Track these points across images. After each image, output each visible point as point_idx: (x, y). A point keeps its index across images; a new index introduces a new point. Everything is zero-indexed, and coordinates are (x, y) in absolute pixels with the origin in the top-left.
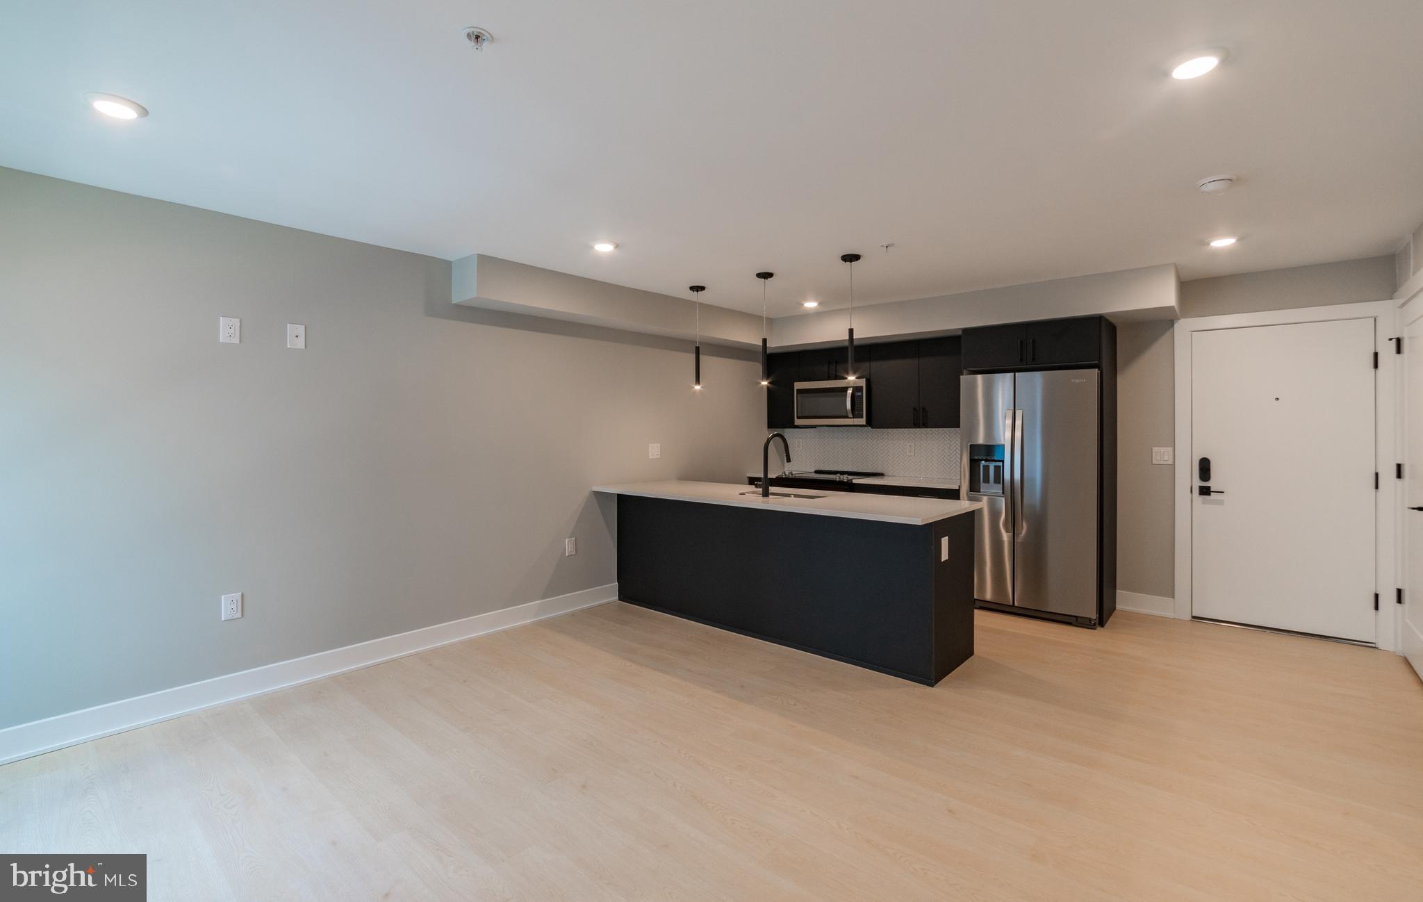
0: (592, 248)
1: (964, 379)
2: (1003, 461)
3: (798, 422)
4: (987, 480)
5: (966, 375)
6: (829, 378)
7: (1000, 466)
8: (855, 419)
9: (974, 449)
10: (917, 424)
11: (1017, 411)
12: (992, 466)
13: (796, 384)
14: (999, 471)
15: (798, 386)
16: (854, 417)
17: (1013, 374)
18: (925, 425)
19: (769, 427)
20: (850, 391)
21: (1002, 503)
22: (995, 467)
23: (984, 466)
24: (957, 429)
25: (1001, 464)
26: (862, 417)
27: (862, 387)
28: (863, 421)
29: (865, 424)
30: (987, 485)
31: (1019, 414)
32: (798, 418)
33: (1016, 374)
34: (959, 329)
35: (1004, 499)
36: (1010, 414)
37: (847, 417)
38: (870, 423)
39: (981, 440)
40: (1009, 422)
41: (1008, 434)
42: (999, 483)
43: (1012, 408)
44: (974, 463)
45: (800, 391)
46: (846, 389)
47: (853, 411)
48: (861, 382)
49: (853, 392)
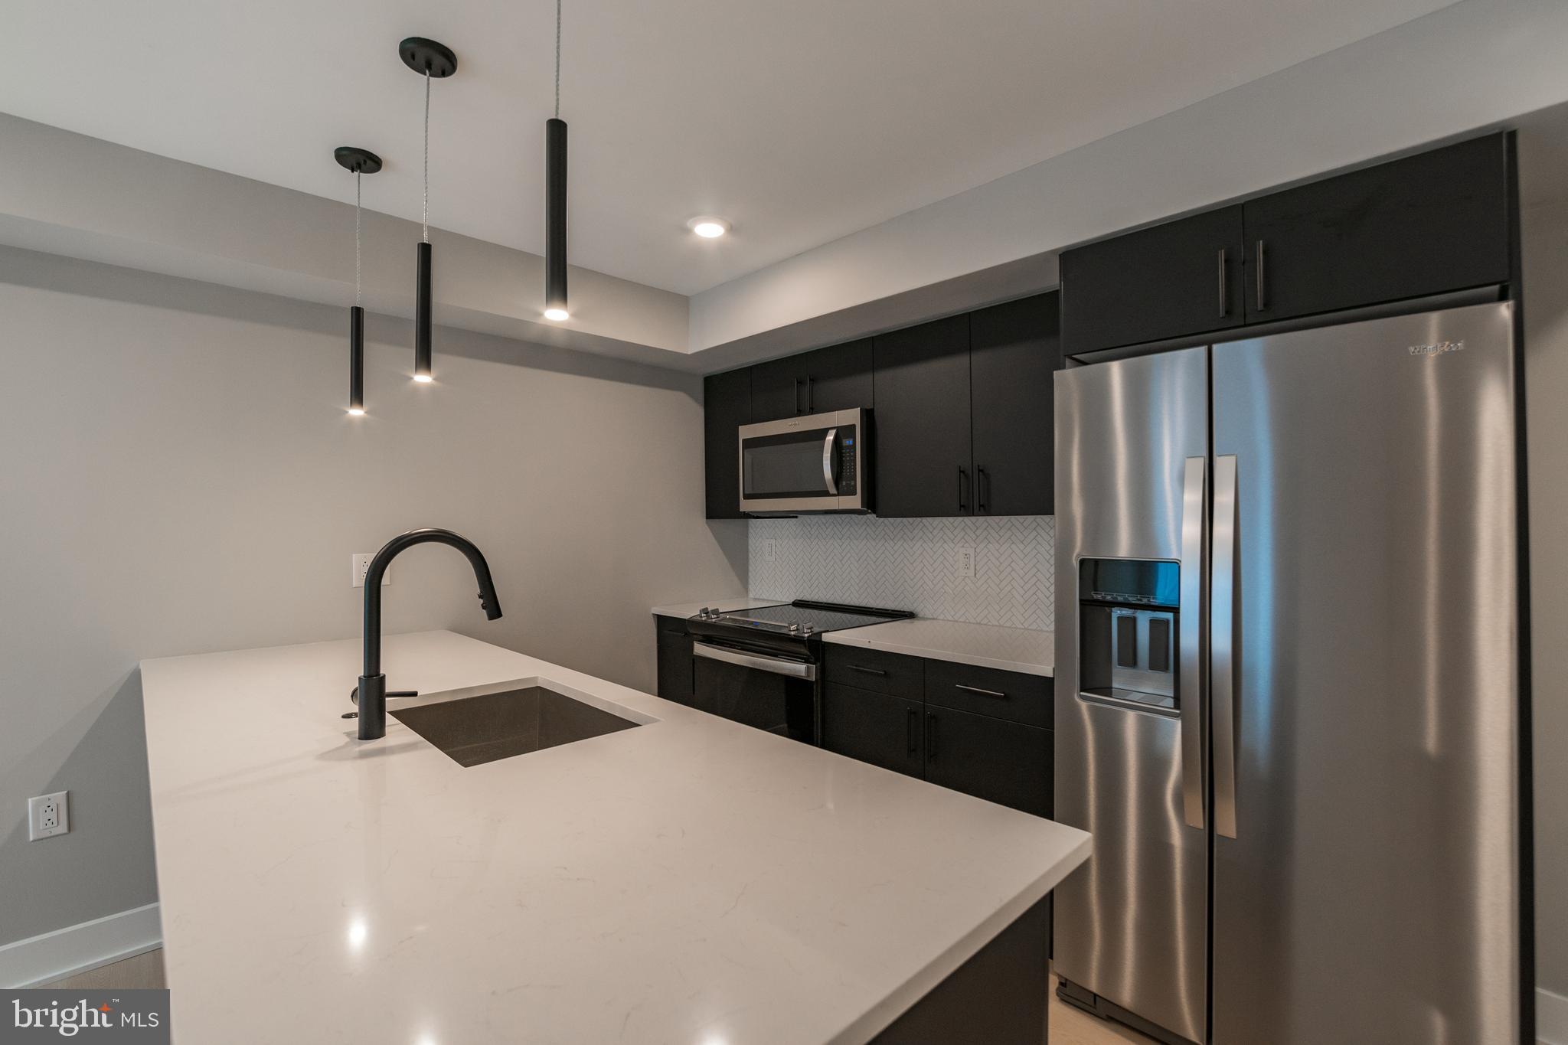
1: (1067, 381)
2: (1176, 610)
3: (746, 506)
4: (1130, 659)
5: (1070, 368)
6: (800, 413)
7: (1167, 622)
8: (841, 498)
9: (1093, 571)
10: (966, 509)
11: (1218, 461)
12: (1143, 620)
13: (742, 429)
14: (1165, 637)
15: (746, 432)
16: (839, 492)
17: (1202, 350)
18: (985, 508)
19: (707, 518)
20: (830, 438)
21: (1174, 735)
22: (1153, 622)
23: (1119, 618)
24: (1047, 518)
25: (1170, 616)
26: (854, 493)
27: (854, 426)
28: (855, 502)
29: (860, 506)
30: (1129, 671)
31: (1225, 468)
32: (747, 497)
33: (1215, 347)
34: (1053, 252)
35: (1178, 724)
36: (1198, 466)
37: (825, 493)
38: (872, 504)
39: (1124, 548)
40: (1193, 497)
41: (1192, 530)
42: (1166, 669)
43: (1205, 452)
44: (1092, 609)
45: (750, 443)
46: (824, 432)
47: (837, 478)
48: (851, 416)
49: (837, 441)
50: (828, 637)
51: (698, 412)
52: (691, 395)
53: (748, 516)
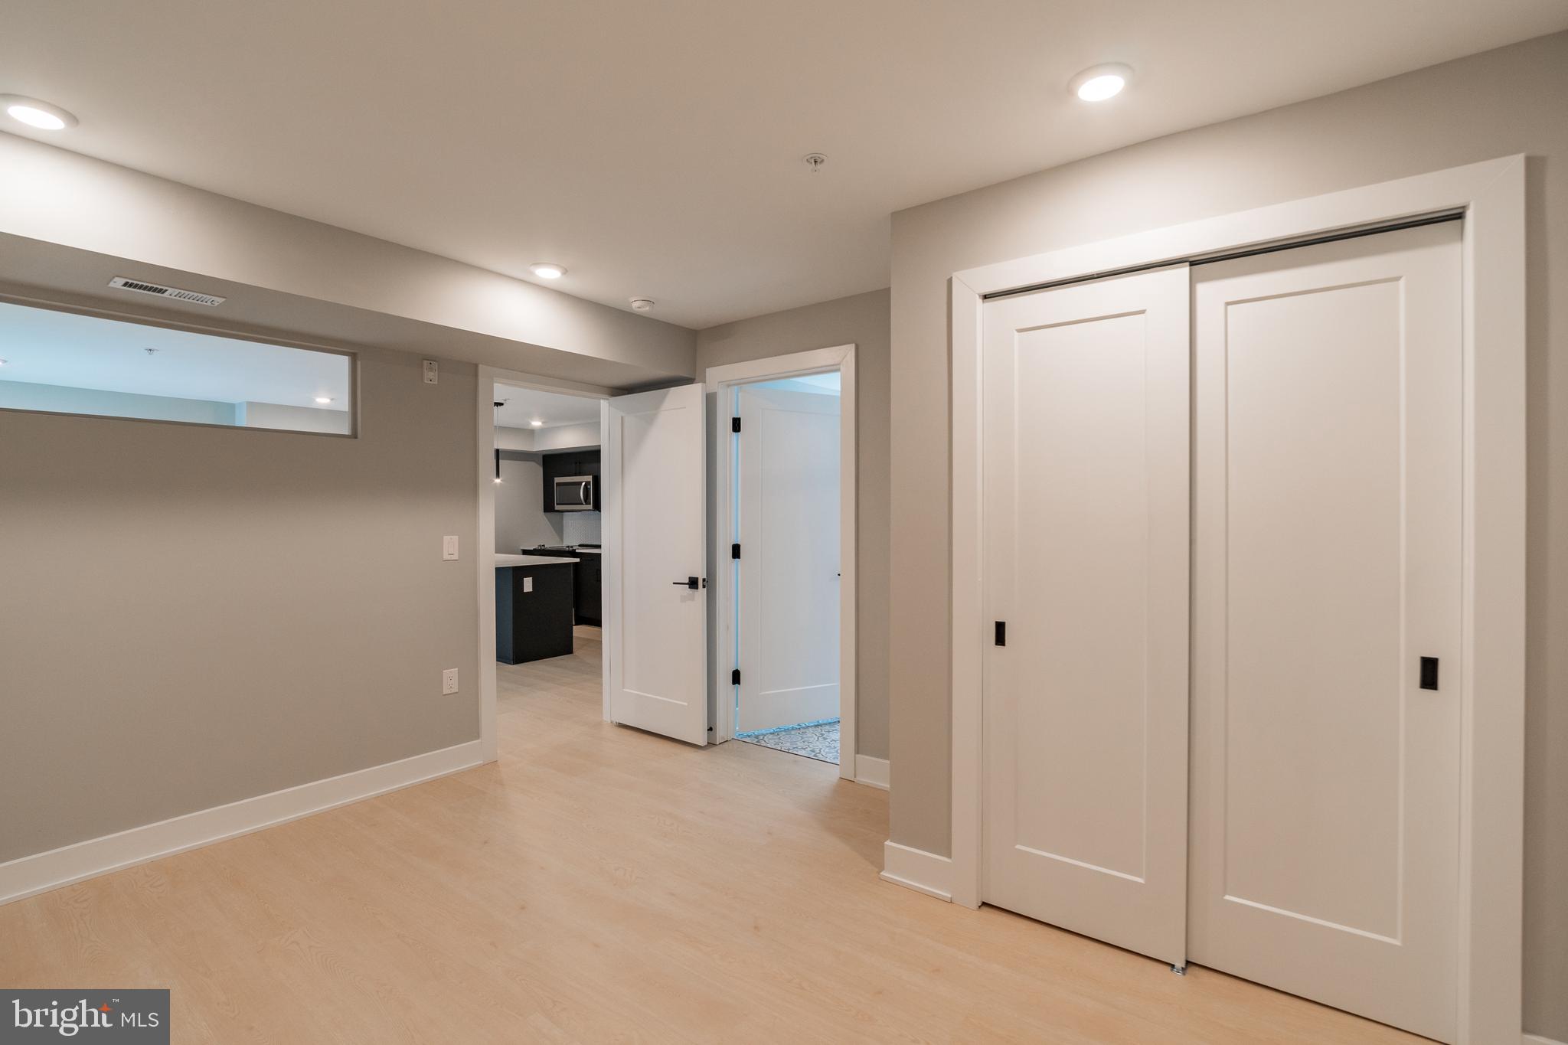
0: (314, 400)
3: (557, 507)
6: (576, 475)
13: (555, 478)
15: (557, 480)
16: (586, 504)
19: (544, 512)
20: (584, 484)
26: (590, 504)
27: (590, 482)
28: (590, 507)
29: (591, 508)
32: (557, 504)
37: (582, 504)
38: (597, 508)
45: (558, 484)
46: (582, 482)
47: (586, 501)
48: (589, 478)
49: (585, 485)
50: (577, 551)
51: (540, 470)
52: (537, 463)
53: (558, 511)
